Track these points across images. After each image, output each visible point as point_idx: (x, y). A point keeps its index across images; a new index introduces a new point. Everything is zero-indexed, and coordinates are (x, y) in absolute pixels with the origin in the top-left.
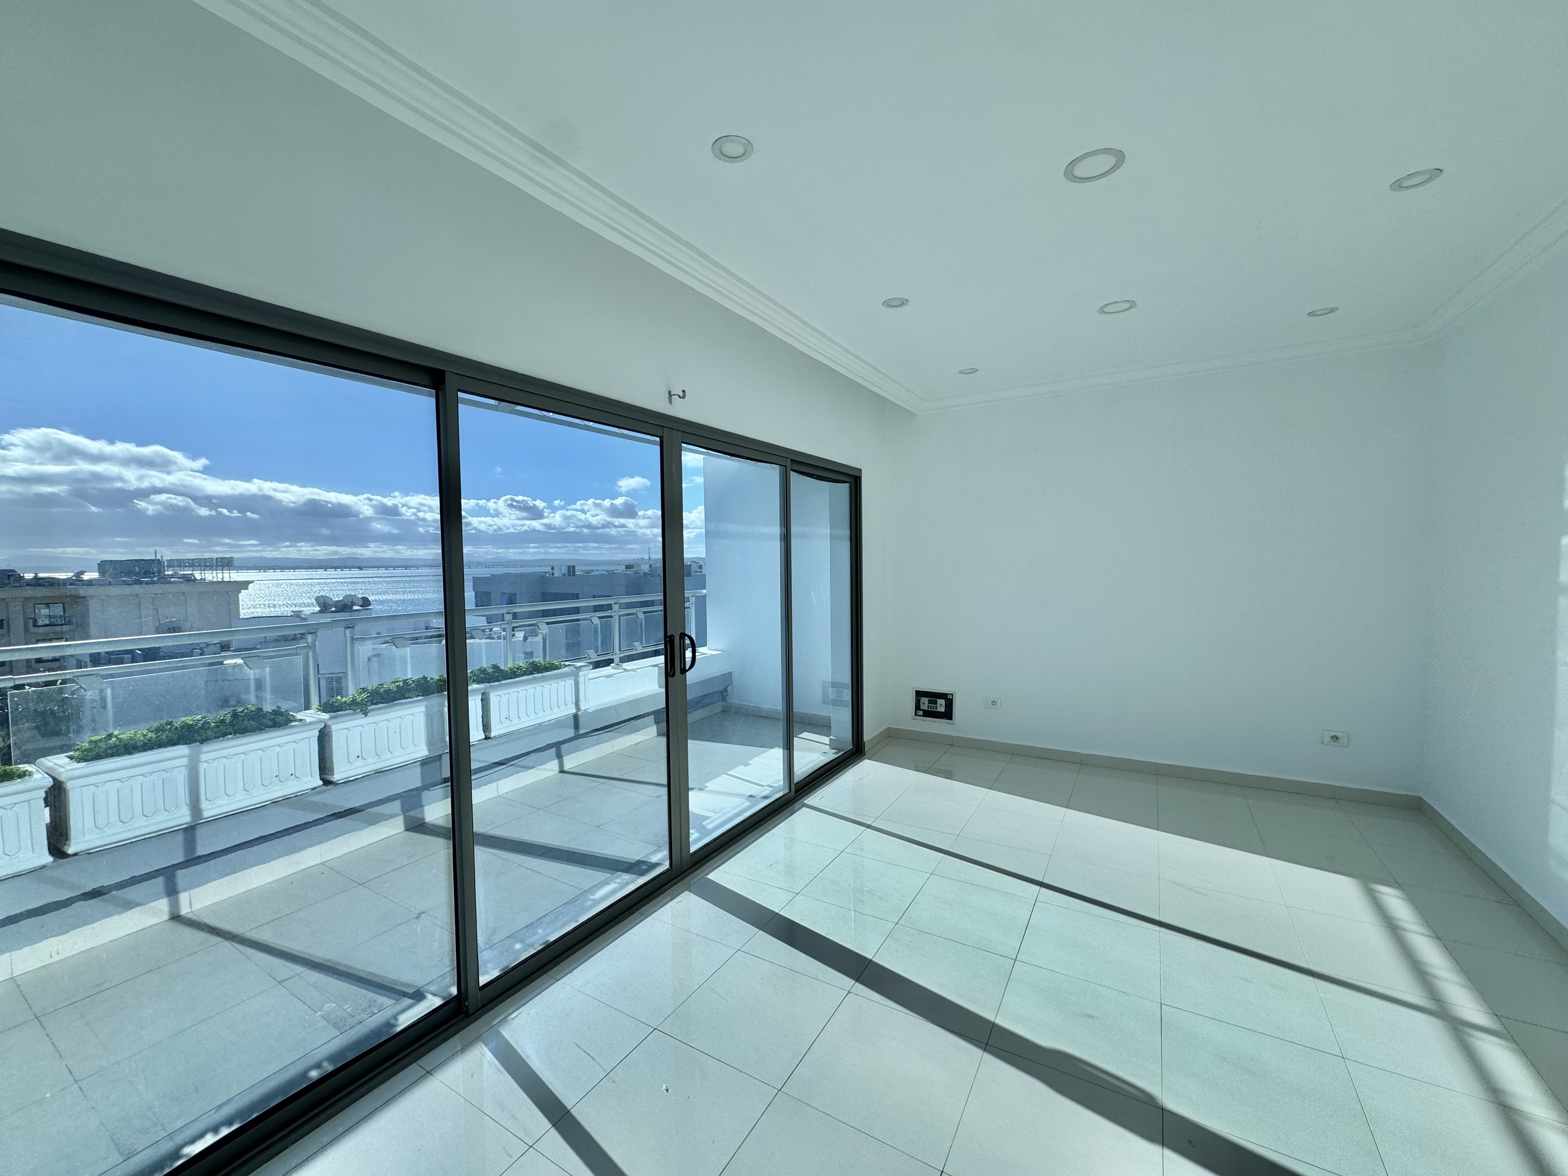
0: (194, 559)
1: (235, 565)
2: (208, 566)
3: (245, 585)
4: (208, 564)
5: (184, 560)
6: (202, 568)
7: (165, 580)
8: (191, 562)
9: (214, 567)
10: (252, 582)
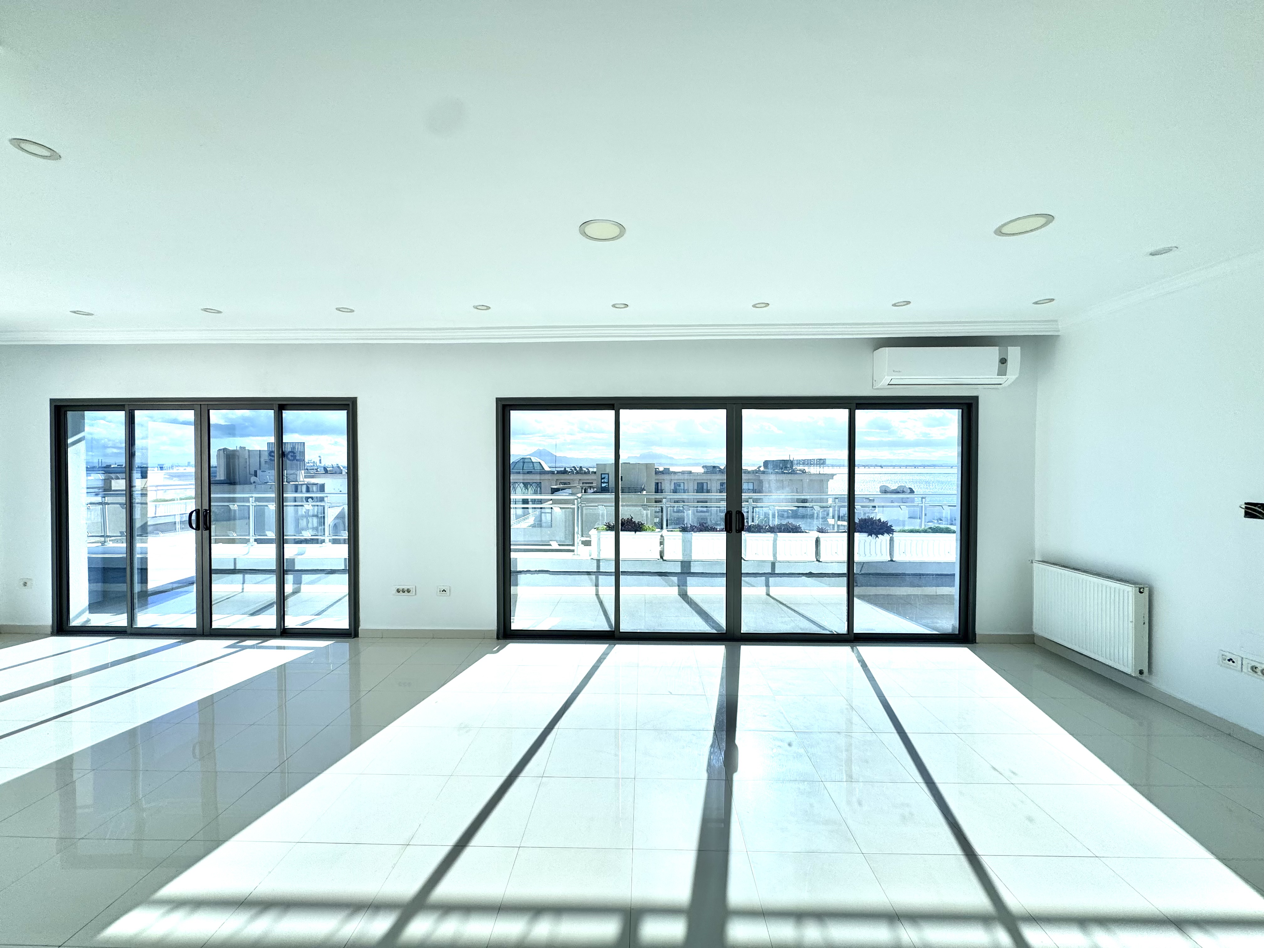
0: (805, 460)
1: (827, 463)
2: (812, 464)
3: (832, 476)
4: (812, 463)
5: (800, 460)
6: (809, 465)
7: (793, 472)
8: (803, 461)
9: (815, 465)
10: (836, 475)
